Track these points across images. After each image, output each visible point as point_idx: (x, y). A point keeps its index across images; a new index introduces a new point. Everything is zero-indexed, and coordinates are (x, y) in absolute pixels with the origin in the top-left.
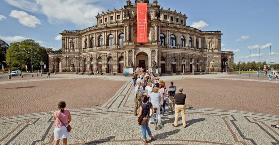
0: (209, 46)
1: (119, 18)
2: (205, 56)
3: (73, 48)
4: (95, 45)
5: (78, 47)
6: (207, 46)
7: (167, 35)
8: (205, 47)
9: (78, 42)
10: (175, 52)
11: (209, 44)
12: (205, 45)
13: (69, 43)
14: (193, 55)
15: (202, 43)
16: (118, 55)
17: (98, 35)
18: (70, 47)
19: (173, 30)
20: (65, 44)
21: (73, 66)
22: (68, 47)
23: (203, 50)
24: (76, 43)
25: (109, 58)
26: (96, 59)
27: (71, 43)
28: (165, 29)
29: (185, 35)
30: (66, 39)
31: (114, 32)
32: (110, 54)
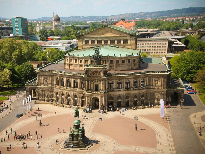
0: (155, 84)
1: (82, 63)
2: (151, 92)
3: (47, 83)
4: (65, 86)
5: (51, 83)
6: (153, 84)
7: (114, 82)
8: (151, 85)
9: (51, 79)
10: (120, 94)
11: (155, 82)
12: (151, 83)
13: (44, 79)
14: (137, 93)
15: (149, 81)
16: (81, 95)
17: (67, 79)
18: (44, 82)
19: (119, 78)
20: (41, 80)
21: (47, 97)
22: (43, 83)
23: (149, 87)
24: (49, 79)
25: (76, 96)
26: (66, 95)
27: (45, 79)
28: (112, 78)
29: (130, 80)
30: (41, 76)
31: (78, 79)
32: (76, 94)
